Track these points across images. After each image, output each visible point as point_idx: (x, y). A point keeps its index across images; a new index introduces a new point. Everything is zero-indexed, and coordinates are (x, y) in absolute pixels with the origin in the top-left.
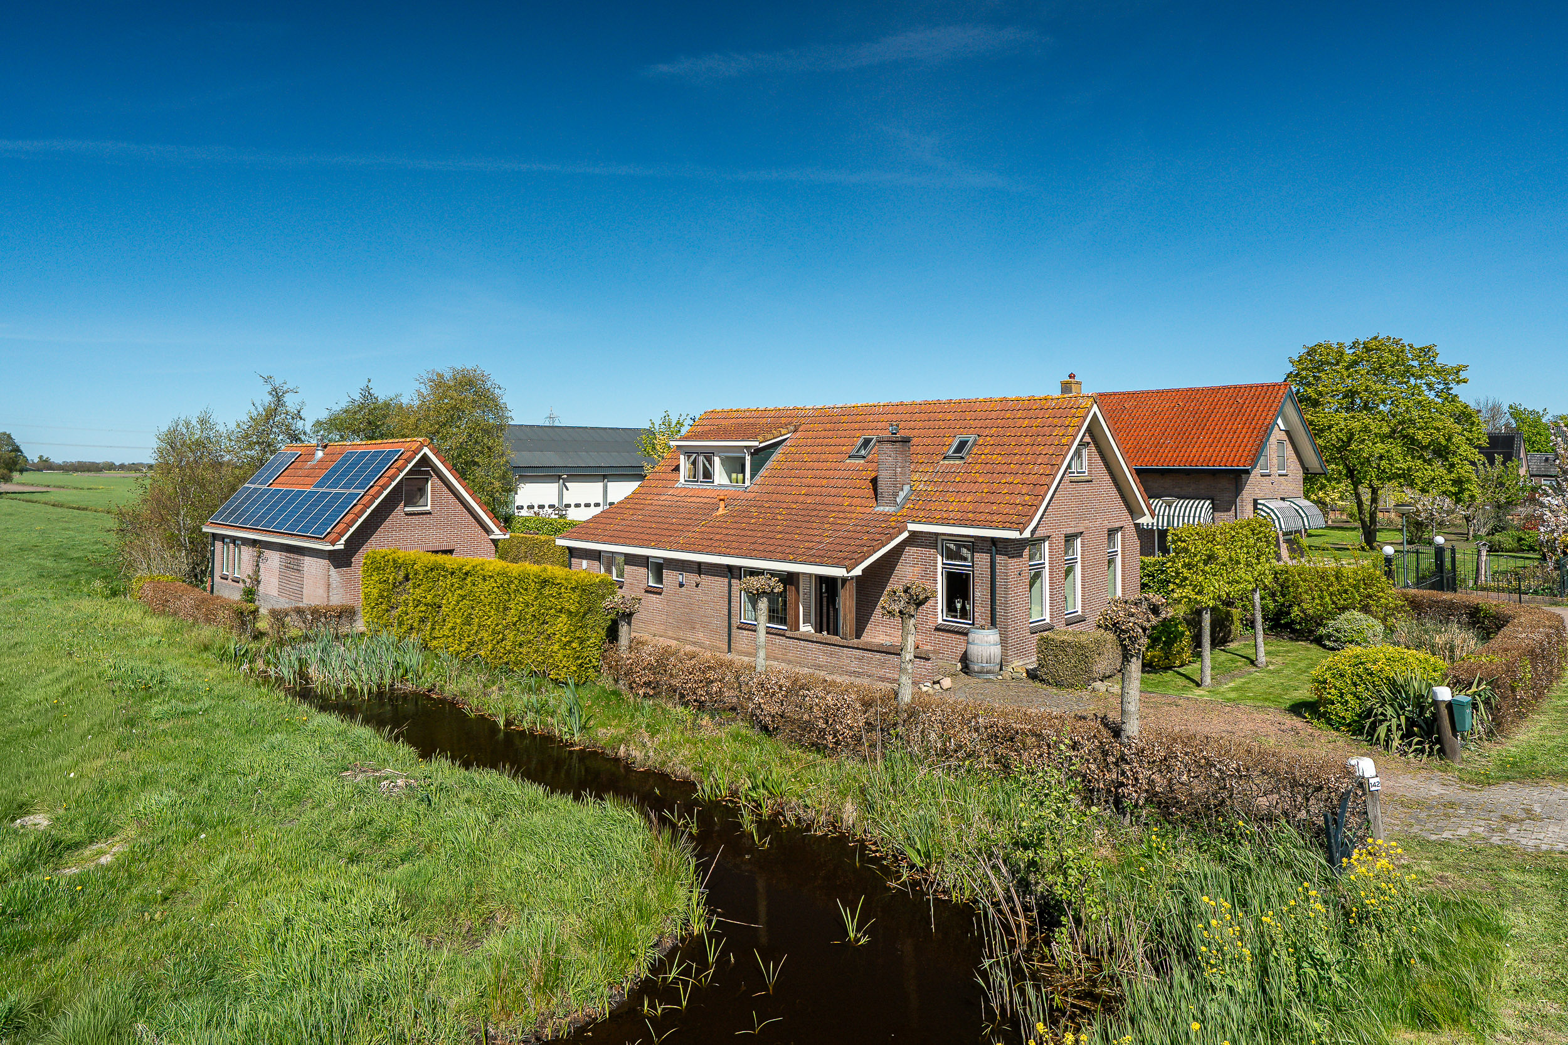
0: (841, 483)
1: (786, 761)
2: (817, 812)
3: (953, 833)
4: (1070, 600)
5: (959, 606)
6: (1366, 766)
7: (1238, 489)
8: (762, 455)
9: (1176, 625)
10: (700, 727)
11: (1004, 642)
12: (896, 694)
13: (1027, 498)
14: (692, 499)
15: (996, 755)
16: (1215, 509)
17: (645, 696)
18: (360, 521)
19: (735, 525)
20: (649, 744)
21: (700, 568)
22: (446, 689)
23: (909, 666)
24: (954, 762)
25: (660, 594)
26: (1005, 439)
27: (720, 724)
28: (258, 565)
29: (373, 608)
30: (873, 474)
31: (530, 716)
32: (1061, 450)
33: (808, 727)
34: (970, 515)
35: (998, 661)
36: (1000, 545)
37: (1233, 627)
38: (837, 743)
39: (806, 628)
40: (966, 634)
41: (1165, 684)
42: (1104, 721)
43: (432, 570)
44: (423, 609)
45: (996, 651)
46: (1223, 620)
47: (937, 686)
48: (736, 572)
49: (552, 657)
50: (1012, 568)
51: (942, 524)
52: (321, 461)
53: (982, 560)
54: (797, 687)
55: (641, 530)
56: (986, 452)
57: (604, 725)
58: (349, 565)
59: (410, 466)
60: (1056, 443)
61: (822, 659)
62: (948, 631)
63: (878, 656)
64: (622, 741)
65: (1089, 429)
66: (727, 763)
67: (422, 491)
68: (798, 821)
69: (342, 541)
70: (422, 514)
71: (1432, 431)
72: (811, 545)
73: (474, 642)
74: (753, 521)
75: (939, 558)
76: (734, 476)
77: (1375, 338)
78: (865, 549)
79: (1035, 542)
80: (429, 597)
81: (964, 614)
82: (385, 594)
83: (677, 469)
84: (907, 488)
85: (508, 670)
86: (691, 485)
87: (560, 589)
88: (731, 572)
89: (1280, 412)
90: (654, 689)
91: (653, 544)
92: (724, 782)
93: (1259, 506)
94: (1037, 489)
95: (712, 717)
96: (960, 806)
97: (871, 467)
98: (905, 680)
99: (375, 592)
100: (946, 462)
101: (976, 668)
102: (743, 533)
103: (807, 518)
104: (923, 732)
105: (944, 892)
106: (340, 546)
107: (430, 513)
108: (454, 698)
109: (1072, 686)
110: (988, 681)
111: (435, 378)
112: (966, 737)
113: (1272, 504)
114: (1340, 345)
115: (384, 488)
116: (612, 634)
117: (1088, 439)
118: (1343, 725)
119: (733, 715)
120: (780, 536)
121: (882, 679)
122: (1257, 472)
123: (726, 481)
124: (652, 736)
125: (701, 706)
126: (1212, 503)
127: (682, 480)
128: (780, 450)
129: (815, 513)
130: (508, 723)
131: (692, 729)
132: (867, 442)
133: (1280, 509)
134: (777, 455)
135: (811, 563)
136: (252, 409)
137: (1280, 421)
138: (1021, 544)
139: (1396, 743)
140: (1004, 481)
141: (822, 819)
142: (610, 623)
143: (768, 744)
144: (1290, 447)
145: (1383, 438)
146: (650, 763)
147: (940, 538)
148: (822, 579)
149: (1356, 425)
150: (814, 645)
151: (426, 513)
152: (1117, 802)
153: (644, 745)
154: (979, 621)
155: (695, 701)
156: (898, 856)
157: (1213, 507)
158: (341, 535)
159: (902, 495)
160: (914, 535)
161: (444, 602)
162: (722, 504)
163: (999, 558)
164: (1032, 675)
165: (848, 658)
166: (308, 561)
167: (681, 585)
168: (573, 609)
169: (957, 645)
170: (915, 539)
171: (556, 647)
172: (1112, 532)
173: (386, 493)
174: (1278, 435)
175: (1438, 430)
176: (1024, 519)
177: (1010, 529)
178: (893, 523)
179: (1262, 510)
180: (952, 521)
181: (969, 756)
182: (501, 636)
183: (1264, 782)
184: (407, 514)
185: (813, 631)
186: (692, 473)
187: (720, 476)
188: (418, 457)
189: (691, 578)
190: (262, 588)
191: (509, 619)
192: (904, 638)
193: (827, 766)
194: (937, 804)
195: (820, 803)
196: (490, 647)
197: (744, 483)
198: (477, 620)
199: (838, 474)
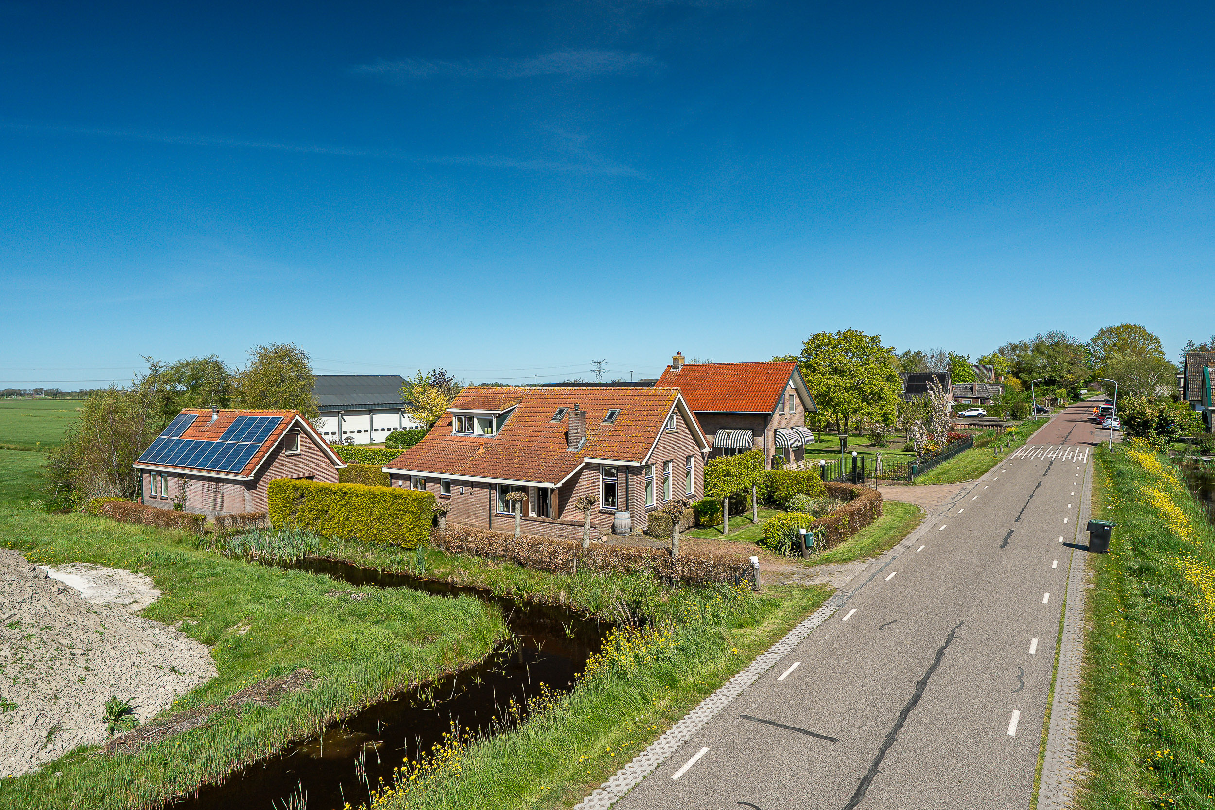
0: (548, 435)
1: (533, 577)
2: (548, 597)
3: (607, 599)
4: (666, 494)
5: (610, 500)
6: (755, 560)
7: (766, 425)
8: (502, 417)
9: (716, 506)
10: (488, 565)
11: (632, 517)
12: (582, 544)
13: (644, 445)
14: (462, 443)
15: (624, 566)
16: (754, 435)
17: (456, 552)
18: (262, 462)
19: (490, 460)
20: (464, 575)
21: (472, 484)
22: (338, 555)
23: (588, 531)
24: (607, 571)
25: (449, 499)
26: (635, 411)
27: (498, 564)
28: (183, 489)
29: (280, 513)
30: (566, 430)
31: (395, 566)
32: (662, 419)
33: (540, 562)
34: (616, 454)
35: (630, 527)
36: (630, 469)
37: (747, 504)
38: (556, 567)
39: (532, 515)
40: (614, 514)
41: (707, 534)
42: (667, 550)
43: (321, 491)
44: (316, 513)
45: (628, 522)
46: (742, 501)
47: (600, 541)
48: (494, 486)
49: (402, 535)
50: (637, 481)
51: (602, 459)
52: (217, 421)
53: (622, 476)
54: (536, 544)
55: (435, 463)
56: (624, 419)
57: (438, 568)
58: (255, 488)
59: (289, 427)
60: (659, 415)
61: (542, 530)
62: (605, 513)
63: (571, 527)
64: (449, 574)
65: (676, 406)
66: (504, 580)
67: (294, 441)
68: (540, 601)
69: (252, 474)
70: (296, 455)
71: (873, 386)
72: (534, 471)
73: (352, 530)
74: (500, 457)
75: (601, 475)
76: (486, 429)
77: (849, 331)
78: (563, 473)
79: (648, 466)
80: (320, 506)
81: (613, 504)
82: (288, 505)
83: (451, 424)
84: (583, 438)
85: (375, 544)
86: (460, 435)
87: (406, 500)
88: (491, 486)
89: (791, 377)
90: (461, 550)
91: (444, 471)
92: (504, 589)
93: (777, 433)
94: (649, 440)
95: (493, 560)
96: (610, 588)
97: (564, 426)
98: (586, 538)
99: (281, 504)
100: (604, 424)
101: (619, 531)
102: (496, 464)
103: (531, 455)
104: (594, 560)
105: (603, 620)
106: (251, 477)
107: (300, 455)
108: (344, 561)
109: (663, 537)
110: (625, 537)
111: (262, 351)
112: (613, 560)
113: (784, 432)
114: (830, 335)
115: (275, 441)
116: (435, 522)
117: (676, 410)
118: (772, 547)
119: (503, 559)
120: (517, 466)
121: (573, 538)
122: (777, 412)
123: (481, 432)
124: (464, 571)
125: (487, 555)
126: (753, 432)
127: (454, 431)
128: (512, 414)
129: (534, 452)
130: (383, 571)
131: (484, 567)
132: (561, 411)
133: (789, 435)
134: (510, 418)
135: (536, 481)
136: (134, 378)
137: (791, 383)
138: (642, 468)
139: (788, 553)
140: (633, 435)
141: (550, 600)
142: (433, 517)
143: (523, 571)
144: (797, 397)
145: (847, 390)
146: (465, 583)
147: (601, 466)
148: (539, 489)
149: (832, 383)
150: (537, 523)
151: (298, 455)
152: (670, 581)
153: (461, 575)
154: (621, 507)
155: (484, 553)
156: (585, 610)
157: (753, 435)
158: (252, 471)
159: (581, 442)
160: (587, 464)
161: (330, 508)
162: (481, 447)
163: (630, 476)
164: (646, 533)
165: (556, 529)
166: (226, 486)
167: (462, 494)
168: (414, 510)
169: (609, 519)
170: (588, 466)
171: (405, 531)
172: (689, 458)
173: (276, 444)
174: (790, 390)
175: (875, 385)
176: (642, 456)
177: (635, 461)
178: (577, 458)
179: (779, 435)
180: (607, 457)
181: (613, 568)
182: (370, 526)
183: (721, 568)
184: (287, 456)
185: (536, 516)
186: (460, 427)
187: (477, 429)
188: (293, 422)
189: (467, 490)
190: (188, 504)
191: (374, 517)
192: (585, 518)
193: (552, 578)
194: (600, 588)
195: (549, 593)
196: (363, 532)
197: (492, 433)
198: (353, 518)
199: (546, 429)
